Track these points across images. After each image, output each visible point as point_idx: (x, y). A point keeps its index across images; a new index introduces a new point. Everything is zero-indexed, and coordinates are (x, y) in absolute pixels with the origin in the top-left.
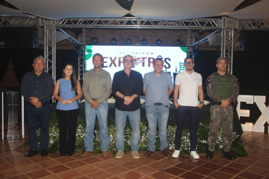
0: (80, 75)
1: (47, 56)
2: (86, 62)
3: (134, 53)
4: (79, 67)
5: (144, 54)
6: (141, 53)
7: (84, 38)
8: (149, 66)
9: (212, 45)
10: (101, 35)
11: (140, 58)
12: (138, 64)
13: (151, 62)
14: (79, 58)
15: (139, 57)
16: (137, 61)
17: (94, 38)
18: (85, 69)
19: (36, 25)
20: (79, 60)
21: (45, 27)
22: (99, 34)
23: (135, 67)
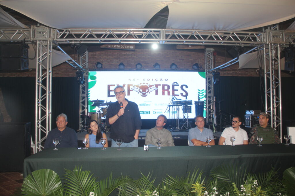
0: (82, 106)
1: (40, 80)
2: (90, 91)
3: (146, 80)
4: (81, 97)
5: (157, 81)
6: (154, 80)
7: (86, 63)
8: (163, 94)
9: (242, 68)
10: (105, 61)
11: (153, 85)
12: (151, 92)
13: (166, 90)
14: (80, 86)
15: (151, 84)
16: (149, 89)
17: (99, 63)
18: (88, 99)
19: (26, 40)
20: (80, 89)
21: (38, 42)
22: (102, 60)
23: (147, 96)
